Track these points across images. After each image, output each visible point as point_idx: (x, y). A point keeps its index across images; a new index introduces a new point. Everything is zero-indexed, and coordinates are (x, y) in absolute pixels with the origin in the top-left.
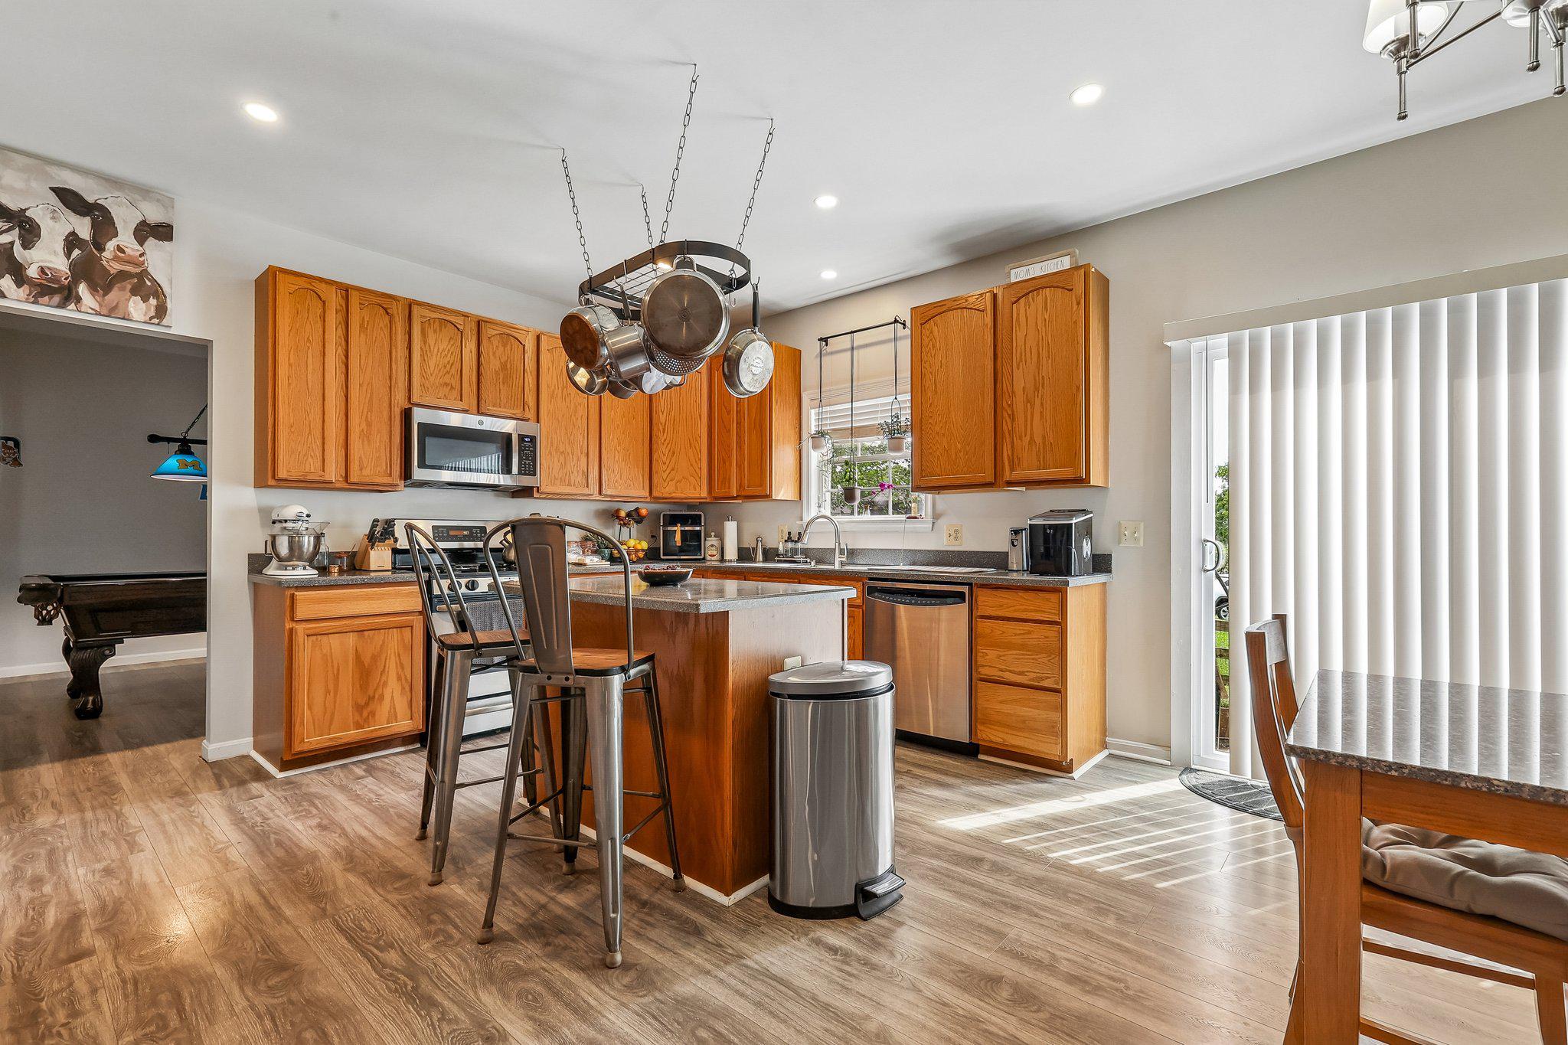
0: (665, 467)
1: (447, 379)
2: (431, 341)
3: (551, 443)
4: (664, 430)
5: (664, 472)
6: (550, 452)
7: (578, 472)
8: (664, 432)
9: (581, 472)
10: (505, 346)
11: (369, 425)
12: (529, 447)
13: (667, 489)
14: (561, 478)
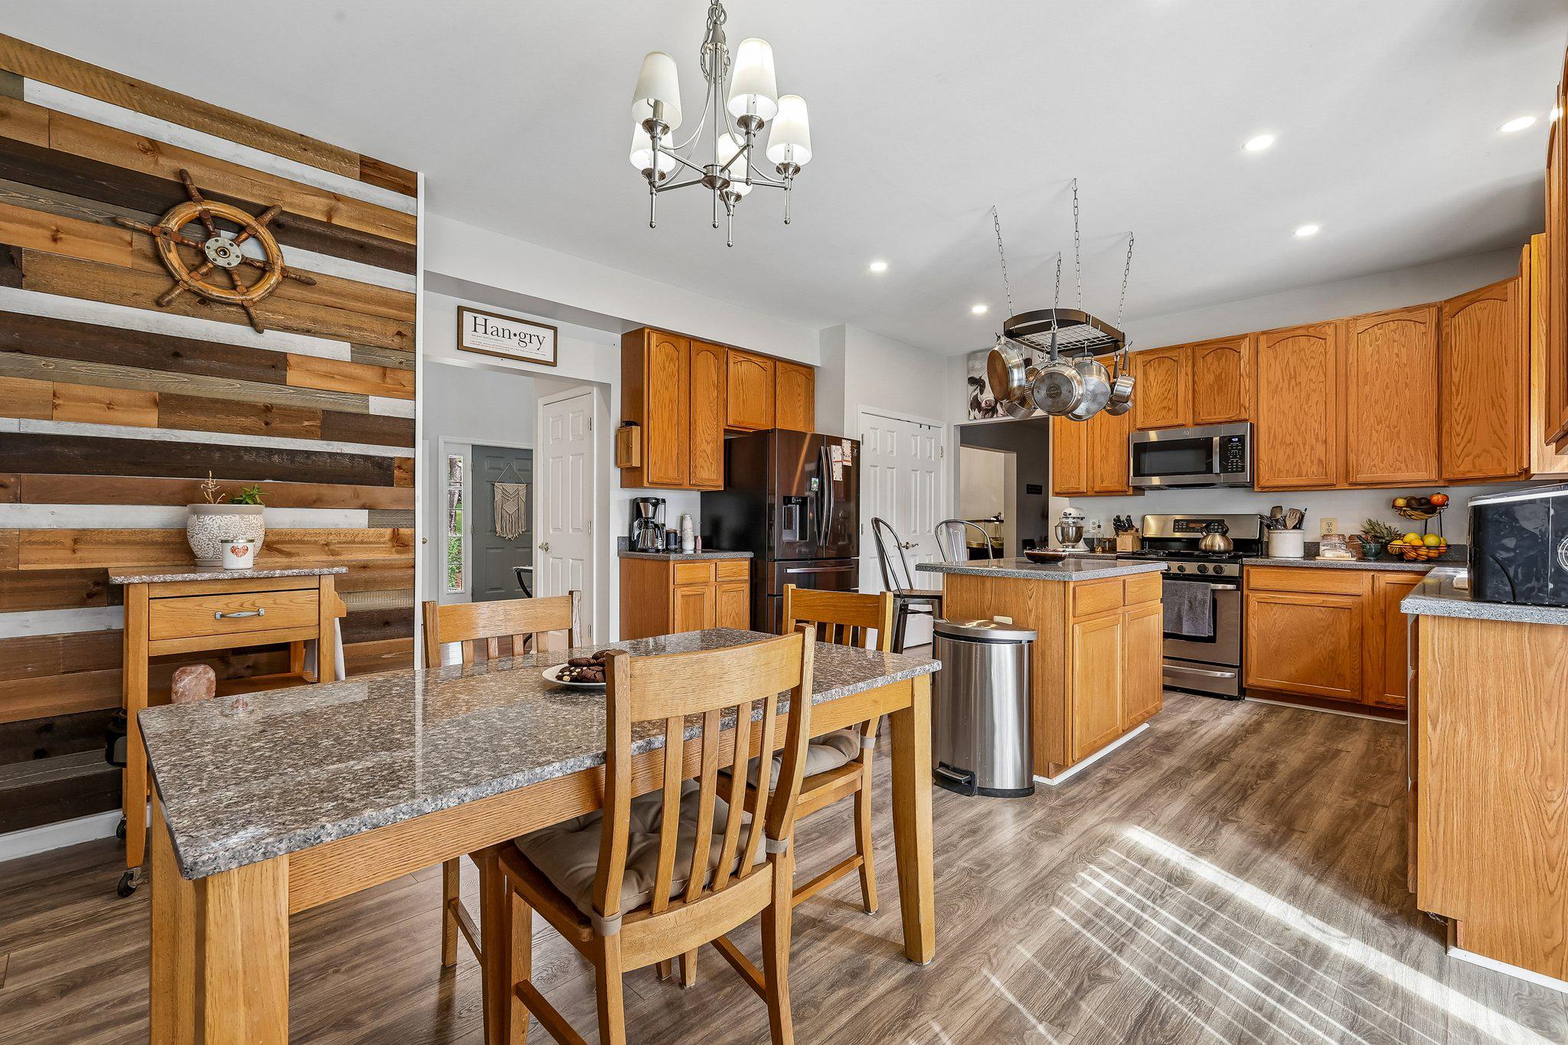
0: (1459, 440)
1: (1165, 404)
2: (1151, 377)
3: (1275, 436)
4: (1458, 391)
5: (1458, 445)
6: (1273, 447)
7: (1312, 462)
8: (1457, 395)
9: (1316, 462)
10: (1219, 360)
11: (1107, 450)
12: (1237, 446)
13: (1462, 468)
14: (1288, 471)
